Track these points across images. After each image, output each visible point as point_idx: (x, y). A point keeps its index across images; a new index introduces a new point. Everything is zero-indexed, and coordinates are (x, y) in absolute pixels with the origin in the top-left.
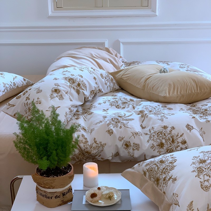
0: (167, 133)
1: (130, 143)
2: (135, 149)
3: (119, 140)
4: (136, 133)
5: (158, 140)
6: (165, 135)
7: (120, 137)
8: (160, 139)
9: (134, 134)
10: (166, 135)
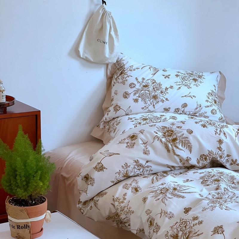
0: (189, 225)
1: (154, 222)
2: (155, 231)
3: (147, 213)
4: (165, 212)
5: (175, 230)
6: (185, 227)
7: (150, 210)
8: (178, 229)
9: (163, 212)
10: (187, 227)
